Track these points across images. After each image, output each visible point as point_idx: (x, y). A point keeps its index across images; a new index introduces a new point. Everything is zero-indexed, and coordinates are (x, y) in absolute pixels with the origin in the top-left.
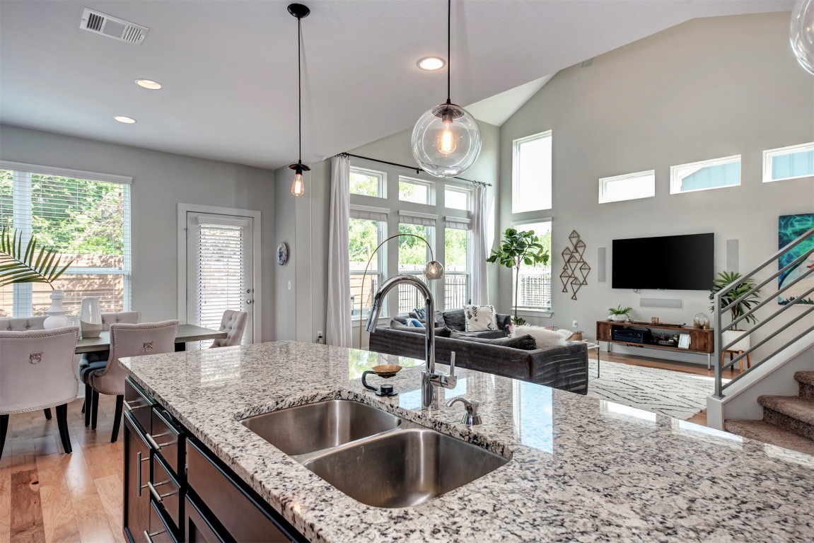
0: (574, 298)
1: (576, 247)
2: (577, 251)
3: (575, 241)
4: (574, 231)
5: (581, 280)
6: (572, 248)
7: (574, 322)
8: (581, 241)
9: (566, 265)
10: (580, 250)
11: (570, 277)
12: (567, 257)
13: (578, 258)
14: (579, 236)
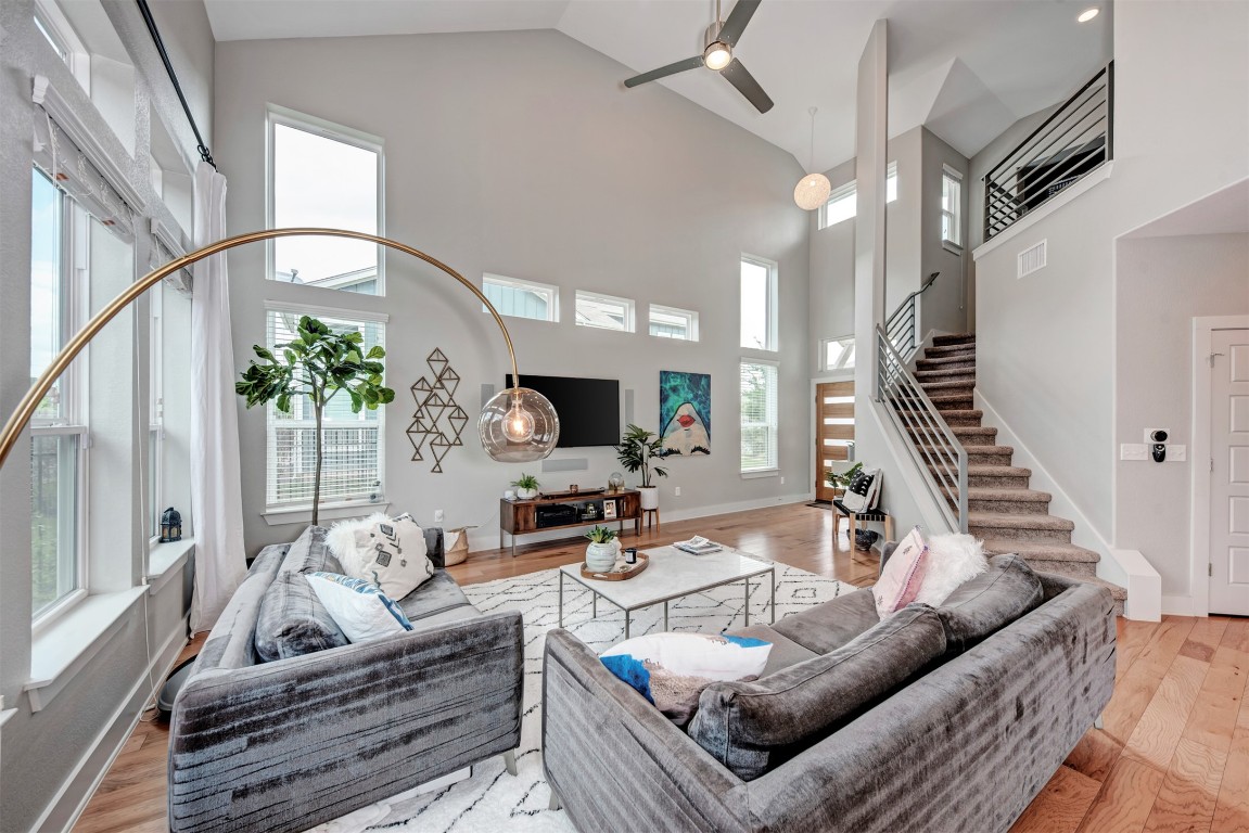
0: (437, 469)
1: (440, 379)
2: (443, 387)
3: (438, 368)
4: (437, 350)
5: (451, 437)
6: (432, 380)
7: (438, 513)
8: (449, 368)
9: (420, 410)
10: (450, 385)
11: (428, 432)
12: (422, 396)
13: (446, 399)
14: (447, 361)
